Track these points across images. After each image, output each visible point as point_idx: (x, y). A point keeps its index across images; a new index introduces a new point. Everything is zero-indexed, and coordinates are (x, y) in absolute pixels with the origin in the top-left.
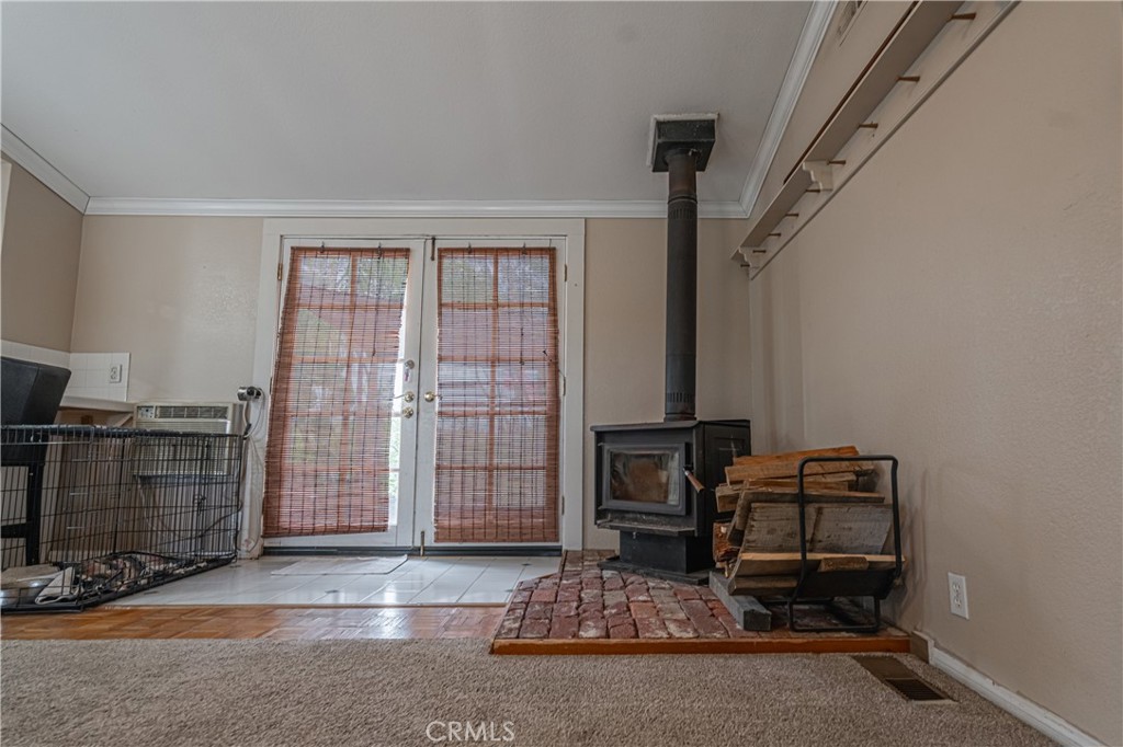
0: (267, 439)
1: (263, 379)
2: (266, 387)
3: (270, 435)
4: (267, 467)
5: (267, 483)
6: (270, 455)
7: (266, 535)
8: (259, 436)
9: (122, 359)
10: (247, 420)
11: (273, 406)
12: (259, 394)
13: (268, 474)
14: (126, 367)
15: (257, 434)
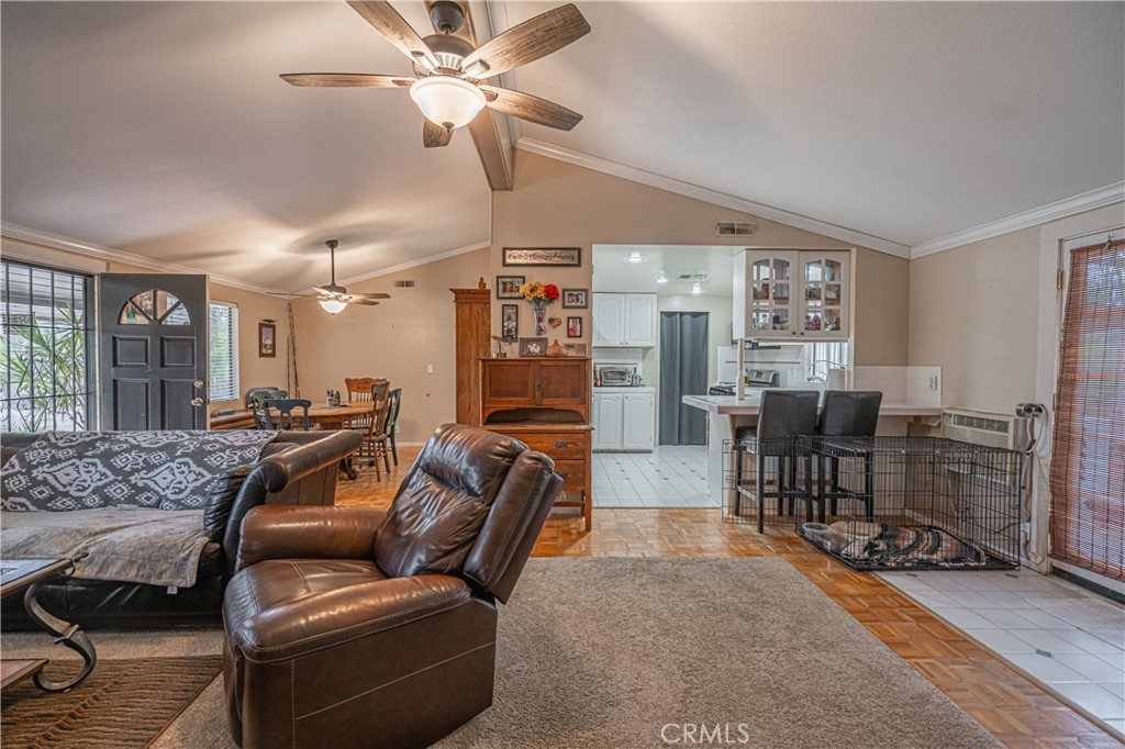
0: (1050, 458)
1: (1045, 395)
2: (1049, 404)
3: (1054, 455)
4: (1052, 486)
5: (1053, 503)
6: (1055, 475)
7: (1053, 555)
8: (1043, 453)
9: (936, 371)
10: (1032, 435)
11: (1056, 424)
12: (1040, 410)
13: (1053, 493)
14: (939, 378)
15: (1041, 450)
